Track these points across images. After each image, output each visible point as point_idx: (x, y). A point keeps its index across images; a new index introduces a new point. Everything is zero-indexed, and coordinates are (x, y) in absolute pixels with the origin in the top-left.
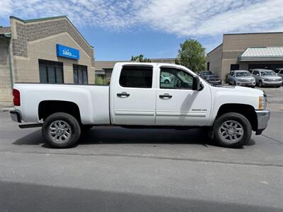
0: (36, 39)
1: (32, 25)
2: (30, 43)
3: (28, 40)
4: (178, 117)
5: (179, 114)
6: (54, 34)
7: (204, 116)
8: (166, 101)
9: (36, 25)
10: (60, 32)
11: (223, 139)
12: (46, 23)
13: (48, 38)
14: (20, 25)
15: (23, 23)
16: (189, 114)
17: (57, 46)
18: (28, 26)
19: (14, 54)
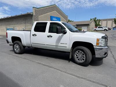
0: (42, 14)
1: (41, 9)
2: (40, 16)
3: (39, 15)
4: (55, 46)
5: (55, 45)
6: (50, 12)
7: (66, 47)
8: (50, 38)
9: (42, 9)
10: (52, 11)
11: (77, 60)
12: (46, 8)
13: (47, 14)
14: (36, 10)
15: (37, 9)
16: (59, 45)
17: (51, 16)
18: (39, 10)
19: (34, 21)
